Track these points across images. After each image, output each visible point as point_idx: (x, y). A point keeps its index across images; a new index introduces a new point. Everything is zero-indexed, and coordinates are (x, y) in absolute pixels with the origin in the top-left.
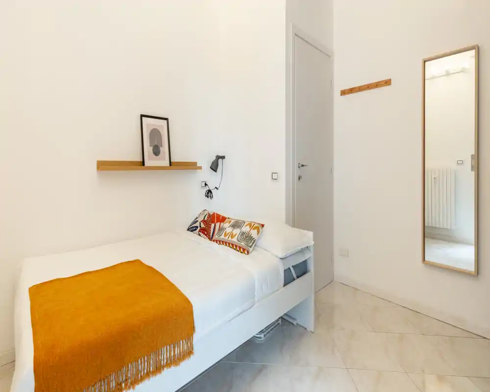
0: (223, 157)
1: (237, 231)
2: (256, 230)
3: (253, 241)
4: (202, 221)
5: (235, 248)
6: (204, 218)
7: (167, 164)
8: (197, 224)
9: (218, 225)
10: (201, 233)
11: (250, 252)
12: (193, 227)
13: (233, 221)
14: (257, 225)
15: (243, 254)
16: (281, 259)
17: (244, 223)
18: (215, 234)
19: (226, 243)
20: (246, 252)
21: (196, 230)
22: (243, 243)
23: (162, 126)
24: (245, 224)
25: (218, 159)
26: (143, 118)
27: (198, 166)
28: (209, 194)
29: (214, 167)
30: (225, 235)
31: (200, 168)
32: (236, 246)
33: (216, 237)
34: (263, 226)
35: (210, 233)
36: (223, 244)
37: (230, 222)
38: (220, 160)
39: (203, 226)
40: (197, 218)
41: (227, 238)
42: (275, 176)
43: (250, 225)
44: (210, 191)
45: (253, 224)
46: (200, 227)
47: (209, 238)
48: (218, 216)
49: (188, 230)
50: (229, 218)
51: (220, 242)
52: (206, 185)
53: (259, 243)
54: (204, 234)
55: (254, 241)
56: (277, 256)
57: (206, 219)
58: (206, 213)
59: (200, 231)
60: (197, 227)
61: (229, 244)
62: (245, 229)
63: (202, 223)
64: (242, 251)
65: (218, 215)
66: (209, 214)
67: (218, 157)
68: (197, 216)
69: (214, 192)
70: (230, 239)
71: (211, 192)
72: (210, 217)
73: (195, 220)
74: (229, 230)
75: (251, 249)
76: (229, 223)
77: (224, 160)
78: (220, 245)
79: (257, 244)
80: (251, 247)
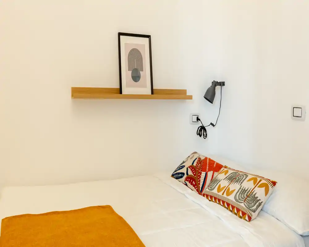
0: (222, 84)
1: (235, 187)
2: (263, 189)
3: (258, 204)
4: (189, 167)
5: (231, 209)
6: (193, 164)
7: (148, 92)
8: (184, 170)
9: (210, 174)
10: (188, 183)
11: (253, 218)
12: (179, 173)
13: (230, 172)
14: (265, 182)
15: (242, 220)
16: (301, 236)
17: (247, 176)
18: (206, 186)
19: (219, 200)
20: (247, 218)
21: (181, 177)
22: (242, 205)
23: (144, 46)
24: (248, 179)
25: (215, 86)
26: (121, 36)
27: (188, 94)
28: (202, 131)
29: (210, 96)
30: (219, 190)
31: (190, 97)
32: (233, 207)
33: (206, 190)
34: (274, 183)
35: (199, 184)
36: (215, 202)
37: (227, 172)
38: (218, 88)
39: (190, 173)
40: (184, 162)
41: (221, 194)
42: (297, 112)
43: (255, 180)
44: (203, 128)
45: (259, 179)
46: (187, 174)
47: (197, 190)
48: (212, 162)
49: (173, 176)
50: (226, 167)
51: (212, 198)
52: (198, 119)
53: (267, 207)
54: (192, 184)
55: (260, 204)
56: (295, 231)
57: (195, 164)
58: (196, 156)
59: (186, 180)
60: (183, 174)
61: (223, 202)
62: (248, 185)
63: (189, 170)
64: (241, 215)
65: (212, 160)
66: (199, 158)
67: (216, 84)
68: (184, 160)
69: (209, 129)
70: (225, 195)
71: (205, 130)
72: (200, 163)
73: (181, 164)
74: (224, 183)
75: (254, 215)
76: (225, 174)
77: (224, 87)
78: (211, 202)
79: (264, 209)
80: (254, 211)
